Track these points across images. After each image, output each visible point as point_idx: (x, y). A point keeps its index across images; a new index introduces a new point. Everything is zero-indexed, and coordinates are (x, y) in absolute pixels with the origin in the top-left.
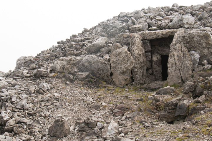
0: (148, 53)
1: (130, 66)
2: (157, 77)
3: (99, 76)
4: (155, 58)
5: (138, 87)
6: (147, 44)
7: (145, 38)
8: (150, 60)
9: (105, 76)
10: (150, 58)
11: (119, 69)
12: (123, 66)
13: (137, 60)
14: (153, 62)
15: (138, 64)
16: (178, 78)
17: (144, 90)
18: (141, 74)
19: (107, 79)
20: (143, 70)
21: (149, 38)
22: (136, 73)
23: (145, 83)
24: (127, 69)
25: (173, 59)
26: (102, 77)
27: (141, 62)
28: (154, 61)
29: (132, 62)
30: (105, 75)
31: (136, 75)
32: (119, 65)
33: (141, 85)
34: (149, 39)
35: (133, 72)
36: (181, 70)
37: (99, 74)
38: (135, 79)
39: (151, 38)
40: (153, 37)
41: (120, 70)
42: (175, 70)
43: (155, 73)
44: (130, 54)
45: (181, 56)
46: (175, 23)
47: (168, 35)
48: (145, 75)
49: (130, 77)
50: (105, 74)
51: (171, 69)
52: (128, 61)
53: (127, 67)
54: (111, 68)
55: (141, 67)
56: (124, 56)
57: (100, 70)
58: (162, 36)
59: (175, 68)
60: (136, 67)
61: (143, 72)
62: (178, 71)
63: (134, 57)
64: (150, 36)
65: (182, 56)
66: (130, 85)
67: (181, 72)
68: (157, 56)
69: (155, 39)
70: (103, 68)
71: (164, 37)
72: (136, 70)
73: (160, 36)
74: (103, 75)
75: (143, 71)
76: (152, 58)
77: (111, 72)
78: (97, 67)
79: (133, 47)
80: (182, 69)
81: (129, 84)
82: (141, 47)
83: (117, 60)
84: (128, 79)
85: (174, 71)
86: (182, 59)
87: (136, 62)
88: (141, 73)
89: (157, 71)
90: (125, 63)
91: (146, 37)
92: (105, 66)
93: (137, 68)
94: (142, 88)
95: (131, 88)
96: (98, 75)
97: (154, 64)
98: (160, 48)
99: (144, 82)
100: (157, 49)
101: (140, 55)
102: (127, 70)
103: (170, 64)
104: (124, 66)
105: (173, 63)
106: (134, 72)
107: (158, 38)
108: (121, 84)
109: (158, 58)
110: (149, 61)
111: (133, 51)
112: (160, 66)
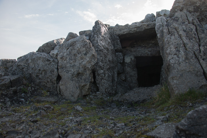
0: (118, 53)
1: (90, 62)
2: (131, 85)
3: (40, 82)
4: (128, 60)
5: (106, 99)
6: (117, 41)
7: (114, 33)
8: (122, 62)
9: (48, 82)
10: (121, 60)
11: (70, 69)
12: (77, 64)
13: (103, 56)
14: (126, 65)
15: (105, 63)
16: (197, 76)
17: (117, 106)
18: (111, 79)
19: (52, 88)
20: (112, 72)
21: (118, 32)
22: (102, 77)
23: (116, 93)
24: (85, 68)
25: (176, 35)
26: (44, 83)
27: (109, 61)
28: (126, 63)
29: (93, 55)
30: (49, 80)
31: (101, 79)
32: (71, 61)
33: (110, 96)
34: (120, 34)
35: (96, 74)
36: (200, 57)
37: (40, 79)
38: (100, 86)
39: (121, 32)
40: (124, 31)
41: (72, 70)
42: (187, 58)
43: (129, 79)
44: (90, 43)
45: (192, 29)
46: (148, 18)
47: (144, 29)
48: (116, 80)
49: (91, 82)
50: (48, 78)
51: (176, 56)
52: (86, 54)
53: (85, 64)
54: (59, 68)
55: (109, 69)
56: (79, 47)
57: (40, 72)
58: (135, 29)
59: (186, 55)
60: (100, 67)
61: (113, 77)
62: (193, 61)
63: (97, 51)
64: (120, 30)
65: (194, 30)
66: (91, 97)
67: (201, 61)
68: (131, 57)
69: (127, 34)
70: (45, 68)
71: (138, 31)
72: (102, 71)
73: (133, 30)
74: (46, 81)
75: (113, 75)
76: (124, 59)
77: (59, 75)
78: (37, 67)
79: (95, 36)
80: (202, 54)
81: (89, 94)
82: (109, 41)
83: (69, 53)
84: (86, 85)
85: (185, 61)
86: (195, 34)
87: (101, 58)
88: (109, 76)
89: (131, 76)
90: (82, 58)
91: (115, 31)
92: (49, 64)
93: (104, 68)
94: (112, 101)
95: (92, 102)
96: (38, 81)
97: (126, 67)
98: (132, 49)
99: (115, 91)
100: (129, 51)
101: (108, 49)
102: (85, 70)
103: (172, 46)
104: (80, 63)
105: (178, 44)
106: (99, 75)
107: (131, 32)
108: (72, 96)
109: (131, 59)
110: (120, 63)
111: (96, 42)
112: (135, 69)
